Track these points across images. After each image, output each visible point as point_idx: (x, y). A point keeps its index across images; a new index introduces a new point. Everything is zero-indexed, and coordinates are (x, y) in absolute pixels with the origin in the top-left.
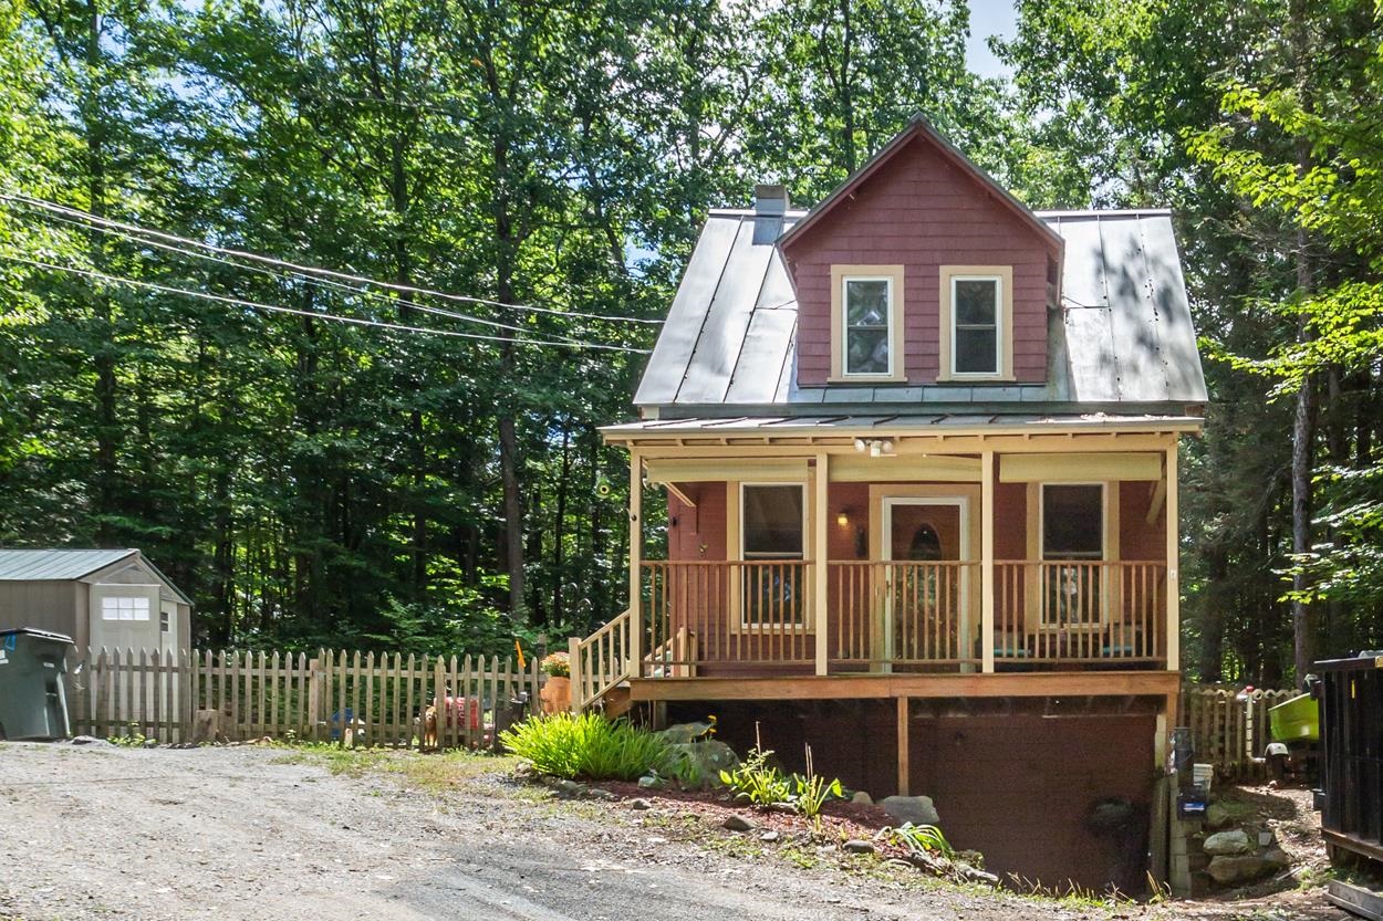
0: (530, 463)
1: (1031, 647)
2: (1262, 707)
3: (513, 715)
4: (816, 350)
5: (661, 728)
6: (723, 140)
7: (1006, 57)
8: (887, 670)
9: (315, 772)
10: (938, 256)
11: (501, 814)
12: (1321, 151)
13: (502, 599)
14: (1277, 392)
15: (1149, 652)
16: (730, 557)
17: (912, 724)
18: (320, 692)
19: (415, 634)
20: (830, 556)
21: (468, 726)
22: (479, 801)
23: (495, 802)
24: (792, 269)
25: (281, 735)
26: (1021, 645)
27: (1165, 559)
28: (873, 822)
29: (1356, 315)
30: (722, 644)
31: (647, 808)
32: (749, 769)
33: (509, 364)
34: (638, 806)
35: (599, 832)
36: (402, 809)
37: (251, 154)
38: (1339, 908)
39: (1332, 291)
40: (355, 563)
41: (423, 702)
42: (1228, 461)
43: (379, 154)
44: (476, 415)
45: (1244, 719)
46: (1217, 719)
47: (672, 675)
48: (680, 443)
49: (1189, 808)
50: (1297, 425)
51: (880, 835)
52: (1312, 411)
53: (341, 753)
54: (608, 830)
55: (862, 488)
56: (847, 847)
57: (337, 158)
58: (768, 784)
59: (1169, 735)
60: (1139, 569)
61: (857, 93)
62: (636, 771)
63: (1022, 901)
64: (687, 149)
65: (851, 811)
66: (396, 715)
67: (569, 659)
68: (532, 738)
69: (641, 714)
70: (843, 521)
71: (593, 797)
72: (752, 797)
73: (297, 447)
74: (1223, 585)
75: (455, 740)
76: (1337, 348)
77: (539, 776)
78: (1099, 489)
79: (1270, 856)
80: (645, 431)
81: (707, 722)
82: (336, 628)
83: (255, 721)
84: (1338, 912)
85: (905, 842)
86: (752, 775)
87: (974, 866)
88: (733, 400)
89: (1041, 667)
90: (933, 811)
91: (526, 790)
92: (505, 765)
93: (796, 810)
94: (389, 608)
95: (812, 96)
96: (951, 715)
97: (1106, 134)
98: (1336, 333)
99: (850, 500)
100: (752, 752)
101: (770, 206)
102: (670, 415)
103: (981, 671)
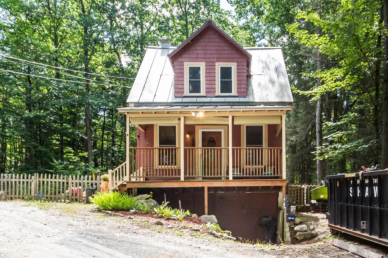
0: (93, 121)
1: (243, 172)
2: (309, 190)
3: (92, 192)
4: (180, 86)
5: (135, 196)
6: (151, 27)
7: (232, 4)
8: (201, 179)
9: (35, 209)
10: (215, 60)
11: (90, 221)
12: (325, 30)
13: (86, 160)
14: (312, 100)
15: (277, 174)
16: (155, 147)
17: (209, 195)
18: (35, 186)
19: (61, 170)
20: (185, 146)
21: (78, 196)
22: (83, 217)
23: (88, 217)
24: (173, 63)
25: (23, 198)
26: (240, 172)
27: (282, 147)
28: (200, 222)
29: (335, 78)
30: (153, 172)
31: (133, 219)
32: (162, 207)
33: (88, 92)
34: (130, 218)
35: (119, 225)
36: (61, 219)
37: (12, 30)
38: (336, 246)
39: (328, 71)
40: (43, 149)
41: (65, 189)
42: (297, 119)
43: (50, 30)
44: (78, 107)
45: (304, 193)
46: (295, 193)
47: (138, 180)
48: (141, 113)
49: (290, 218)
50: (317, 109)
51: (201, 226)
52: (321, 105)
53: (41, 203)
54: (121, 225)
55: (193, 126)
56: (192, 230)
57: (37, 31)
58: (168, 212)
59: (283, 197)
60: (274, 150)
61: (189, 14)
62: (129, 208)
63: (244, 245)
64: (140, 30)
65: (192, 220)
66: (57, 193)
67: (108, 176)
68: (98, 199)
69: (129, 192)
70: (188, 136)
71: (117, 215)
72: (164, 215)
73: (26, 116)
74: (295, 155)
75: (74, 200)
76: (329, 87)
77: (100, 210)
78: (261, 127)
79: (313, 232)
80: (131, 110)
81: (149, 194)
82: (37, 168)
83: (15, 194)
84: (335, 247)
85: (209, 228)
86: (164, 209)
87: (229, 235)
88: (155, 101)
89: (246, 178)
90: (216, 219)
91: (97, 214)
92: (90, 206)
93: (176, 219)
94: (53, 162)
95: (176, 15)
96: (219, 192)
97: (261, 26)
98: (329, 83)
99: (190, 130)
100: (163, 202)
101: (165, 45)
102: (137, 105)
103: (229, 179)
